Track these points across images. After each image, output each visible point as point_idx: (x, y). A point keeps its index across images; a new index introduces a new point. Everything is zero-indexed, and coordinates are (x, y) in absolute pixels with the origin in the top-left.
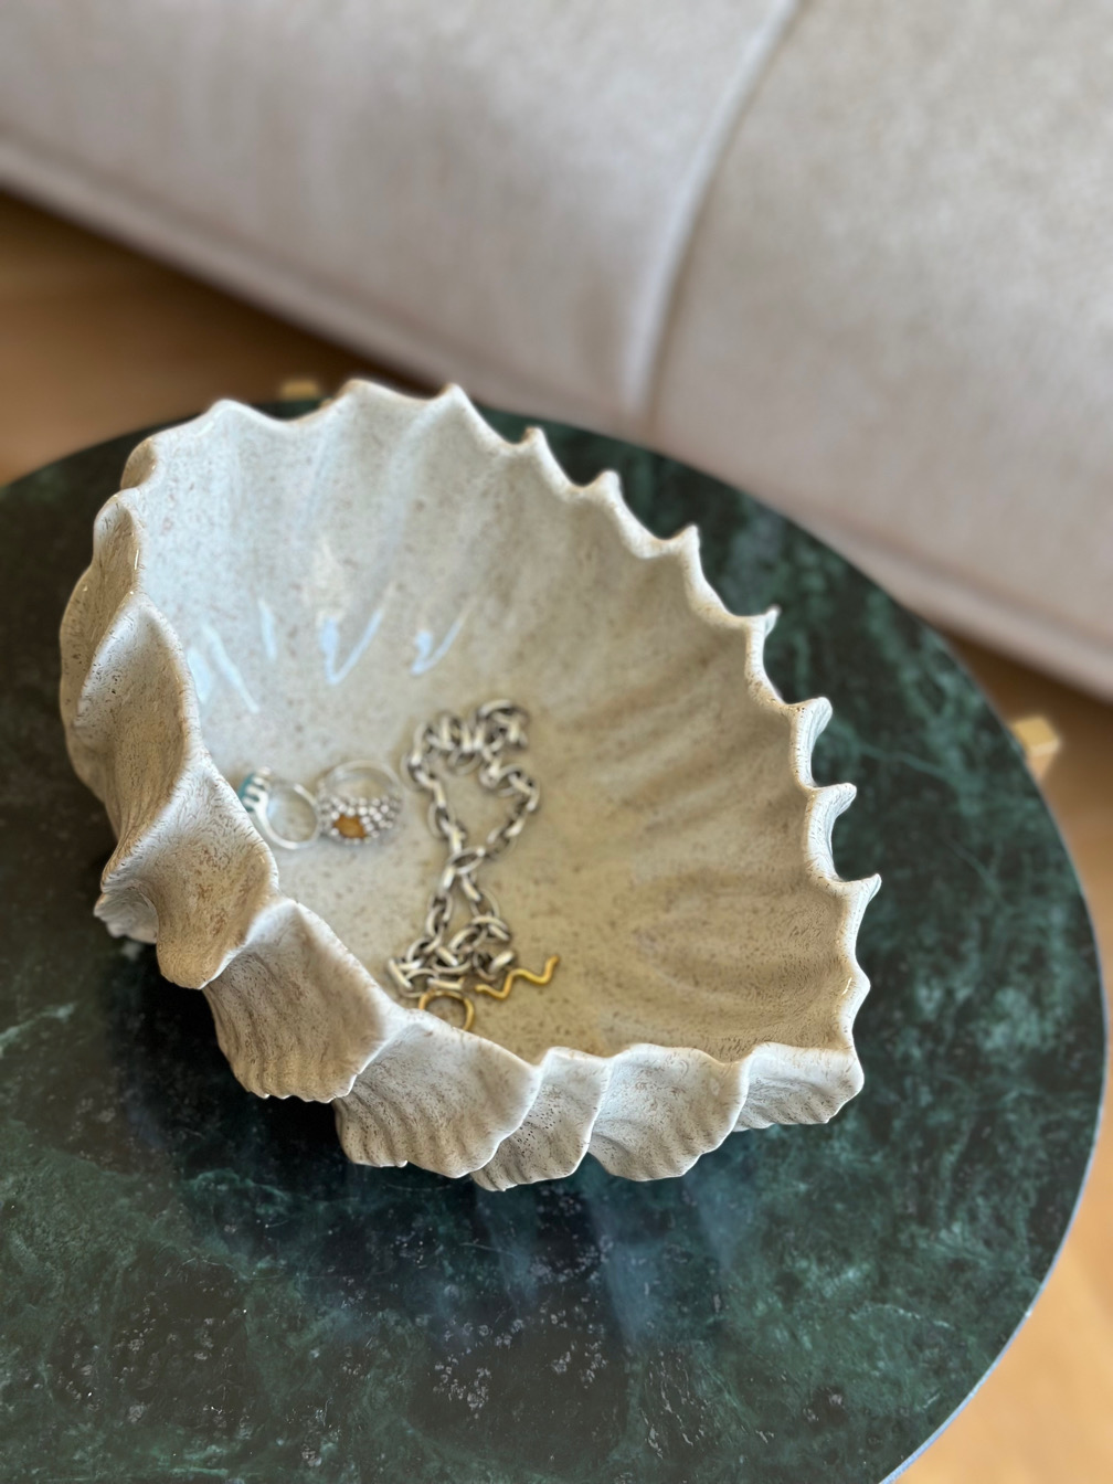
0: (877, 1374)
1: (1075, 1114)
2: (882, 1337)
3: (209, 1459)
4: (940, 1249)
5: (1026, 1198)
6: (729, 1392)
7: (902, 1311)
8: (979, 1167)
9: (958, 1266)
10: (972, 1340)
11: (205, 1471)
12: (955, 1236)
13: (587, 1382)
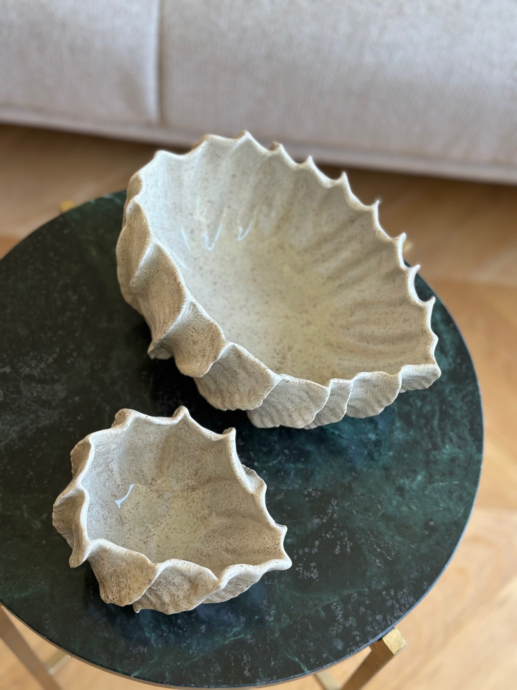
0: (441, 509)
1: (470, 388)
2: (438, 496)
3: (235, 633)
4: (445, 456)
5: (466, 426)
6: (396, 536)
7: (441, 484)
8: (446, 421)
9: (453, 460)
10: (467, 484)
11: (236, 638)
12: (448, 450)
13: (348, 553)
